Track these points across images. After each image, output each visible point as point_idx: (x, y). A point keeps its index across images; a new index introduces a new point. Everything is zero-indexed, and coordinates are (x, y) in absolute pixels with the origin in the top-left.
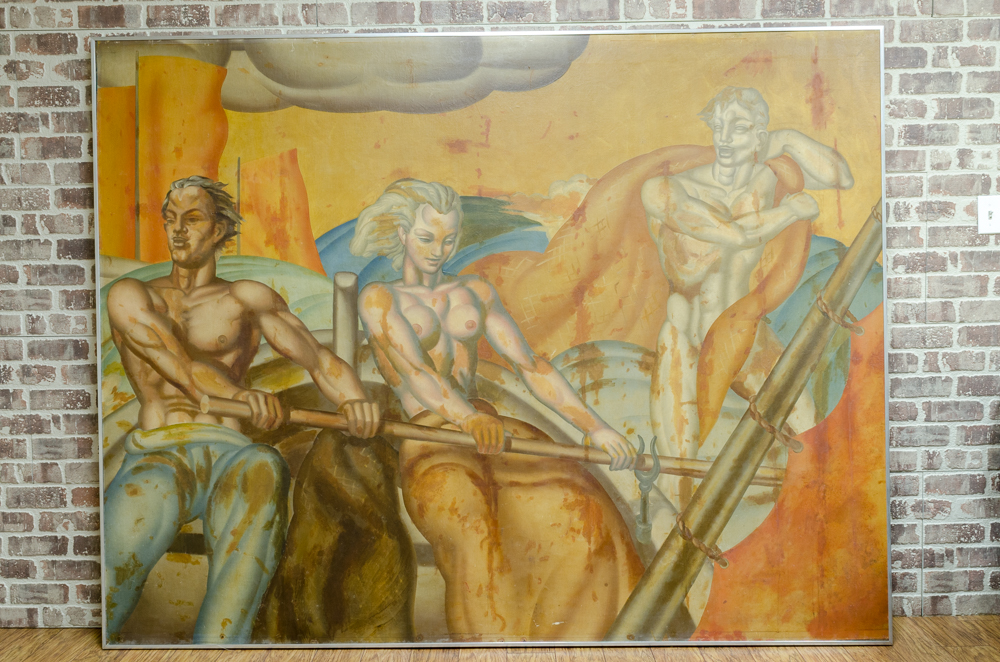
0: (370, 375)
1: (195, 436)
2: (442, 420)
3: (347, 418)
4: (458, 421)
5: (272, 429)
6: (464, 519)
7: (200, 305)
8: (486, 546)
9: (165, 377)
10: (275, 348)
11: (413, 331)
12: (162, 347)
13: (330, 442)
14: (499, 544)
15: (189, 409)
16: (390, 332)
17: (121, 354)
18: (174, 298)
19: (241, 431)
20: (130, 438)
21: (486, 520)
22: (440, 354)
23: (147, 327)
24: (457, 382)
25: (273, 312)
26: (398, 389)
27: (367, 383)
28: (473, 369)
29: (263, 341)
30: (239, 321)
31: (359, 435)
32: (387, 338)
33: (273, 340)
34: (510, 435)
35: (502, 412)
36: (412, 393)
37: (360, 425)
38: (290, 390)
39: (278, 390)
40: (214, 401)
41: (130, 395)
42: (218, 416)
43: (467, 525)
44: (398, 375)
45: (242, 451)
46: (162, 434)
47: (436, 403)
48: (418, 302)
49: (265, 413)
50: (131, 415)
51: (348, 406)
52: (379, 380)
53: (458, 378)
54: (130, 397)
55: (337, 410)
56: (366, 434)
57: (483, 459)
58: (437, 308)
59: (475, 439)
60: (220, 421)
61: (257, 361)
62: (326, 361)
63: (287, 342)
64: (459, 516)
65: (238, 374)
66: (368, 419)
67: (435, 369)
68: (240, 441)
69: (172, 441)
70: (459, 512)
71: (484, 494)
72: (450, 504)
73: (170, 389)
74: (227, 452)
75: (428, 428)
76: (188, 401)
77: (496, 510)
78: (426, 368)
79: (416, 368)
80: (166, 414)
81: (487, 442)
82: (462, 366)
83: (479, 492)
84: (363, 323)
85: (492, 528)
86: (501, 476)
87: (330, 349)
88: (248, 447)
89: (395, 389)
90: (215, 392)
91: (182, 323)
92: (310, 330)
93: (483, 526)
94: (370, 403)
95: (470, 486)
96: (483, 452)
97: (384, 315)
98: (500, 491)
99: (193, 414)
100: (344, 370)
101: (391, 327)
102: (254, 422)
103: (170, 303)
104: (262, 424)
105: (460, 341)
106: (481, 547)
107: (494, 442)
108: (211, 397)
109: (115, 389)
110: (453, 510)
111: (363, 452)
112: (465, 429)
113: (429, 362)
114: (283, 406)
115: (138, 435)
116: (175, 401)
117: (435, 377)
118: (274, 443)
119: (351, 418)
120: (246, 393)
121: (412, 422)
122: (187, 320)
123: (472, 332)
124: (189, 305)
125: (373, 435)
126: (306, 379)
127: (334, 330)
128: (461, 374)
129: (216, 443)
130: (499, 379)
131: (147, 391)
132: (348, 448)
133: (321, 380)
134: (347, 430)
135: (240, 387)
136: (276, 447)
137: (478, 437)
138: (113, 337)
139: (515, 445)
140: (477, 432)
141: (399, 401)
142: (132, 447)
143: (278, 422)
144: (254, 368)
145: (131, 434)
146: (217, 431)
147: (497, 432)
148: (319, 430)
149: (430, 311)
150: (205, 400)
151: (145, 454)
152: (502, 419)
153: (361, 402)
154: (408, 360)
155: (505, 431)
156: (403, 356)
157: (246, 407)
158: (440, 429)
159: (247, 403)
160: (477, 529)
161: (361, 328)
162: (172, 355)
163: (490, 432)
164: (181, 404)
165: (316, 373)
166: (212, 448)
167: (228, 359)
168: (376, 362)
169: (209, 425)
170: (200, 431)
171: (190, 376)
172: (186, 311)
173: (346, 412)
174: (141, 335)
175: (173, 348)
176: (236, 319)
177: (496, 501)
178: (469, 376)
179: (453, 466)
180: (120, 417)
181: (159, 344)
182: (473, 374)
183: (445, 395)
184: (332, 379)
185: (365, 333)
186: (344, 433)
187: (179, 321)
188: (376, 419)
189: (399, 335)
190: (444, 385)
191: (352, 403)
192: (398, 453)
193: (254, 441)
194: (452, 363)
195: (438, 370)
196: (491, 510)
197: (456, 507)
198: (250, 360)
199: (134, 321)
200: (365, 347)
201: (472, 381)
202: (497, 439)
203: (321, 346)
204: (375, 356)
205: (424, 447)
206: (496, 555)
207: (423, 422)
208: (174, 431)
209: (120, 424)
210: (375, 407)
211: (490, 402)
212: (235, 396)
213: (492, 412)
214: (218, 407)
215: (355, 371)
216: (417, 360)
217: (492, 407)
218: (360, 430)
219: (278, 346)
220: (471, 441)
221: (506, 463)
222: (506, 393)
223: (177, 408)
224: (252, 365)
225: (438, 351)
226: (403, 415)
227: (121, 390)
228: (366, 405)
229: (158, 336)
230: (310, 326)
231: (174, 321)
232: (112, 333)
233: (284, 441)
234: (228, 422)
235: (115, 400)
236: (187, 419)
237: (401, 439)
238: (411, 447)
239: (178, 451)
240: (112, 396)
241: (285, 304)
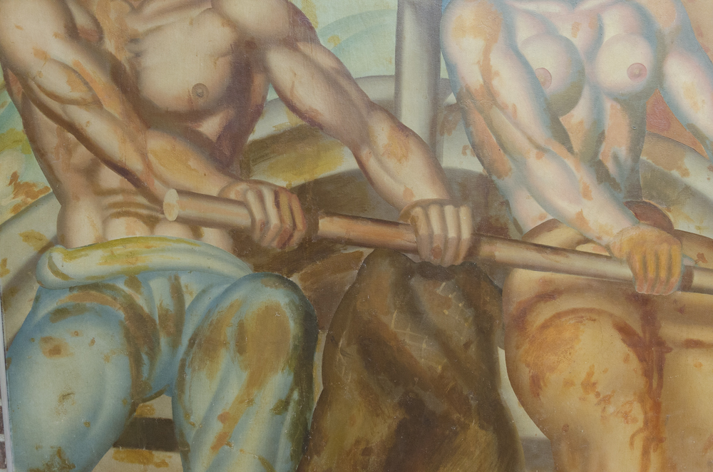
0: (458, 158)
1: (155, 259)
2: (579, 237)
3: (416, 232)
4: (606, 239)
5: (287, 250)
6: (606, 400)
7: (159, 28)
8: (639, 443)
9: (102, 157)
10: (293, 108)
11: (534, 81)
12: (95, 104)
13: (386, 272)
14: (661, 440)
15: (144, 212)
16: (495, 83)
17: (23, 116)
18: (113, 15)
19: (234, 252)
20: (45, 259)
21: (642, 401)
22: (581, 123)
23: (65, 67)
24: (607, 171)
25: (289, 43)
26: (507, 183)
27: (453, 171)
28: (635, 150)
29: (272, 95)
30: (229, 58)
31: (435, 261)
32: (490, 94)
33: (288, 94)
34: (691, 263)
35: (681, 225)
36: (529, 190)
37: (438, 243)
38: (318, 182)
39: (298, 181)
40: (186, 200)
41: (41, 187)
42: (194, 226)
43: (611, 409)
44: (506, 158)
45: (236, 285)
46: (98, 254)
47: (569, 208)
48: (546, 29)
49: (274, 220)
50: (44, 221)
51: (418, 211)
52: (473, 165)
53: (610, 165)
54: (41, 192)
55: (399, 216)
56: (448, 259)
57: (644, 303)
58: (580, 41)
59: (632, 269)
60: (197, 234)
61: (262, 130)
62: (382, 132)
63: (314, 98)
64: (598, 394)
65: (227, 153)
66: (452, 234)
67: (570, 150)
68: (233, 268)
69: (117, 266)
70: (599, 388)
71: (642, 359)
72: (583, 376)
73: (110, 179)
74: (211, 286)
75: (555, 250)
76: (141, 199)
77: (660, 385)
78: (556, 147)
79: (538, 147)
80: (105, 222)
81: (651, 275)
82: (617, 145)
83: (633, 357)
84: (447, 64)
85: (650, 414)
86: (672, 331)
87: (390, 110)
88: (245, 278)
89: (499, 183)
90: (189, 183)
91: (129, 61)
92: (354, 76)
93: (637, 412)
94: (457, 205)
95: (619, 347)
96: (644, 290)
97: (487, 52)
98: (668, 356)
99: (152, 222)
100: (413, 145)
101: (497, 74)
102: (256, 235)
103: (106, 25)
104: (270, 241)
105: (616, 99)
106: (632, 444)
107: (663, 274)
108: (183, 192)
109: (14, 177)
110: (589, 385)
111: (442, 288)
112: (616, 253)
113: (562, 136)
114: (306, 210)
115: (57, 255)
116: (119, 198)
117: (570, 162)
118: (291, 272)
119: (423, 231)
120: (242, 186)
121: (526, 240)
122: (138, 55)
123: (639, 84)
124: (138, 26)
125: (460, 261)
126: (345, 163)
127: (398, 77)
128: (616, 158)
129: (190, 270)
130: (679, 168)
131: (71, 181)
132: (417, 283)
133: (372, 165)
134: (415, 251)
135: (231, 176)
136: (295, 278)
137: (638, 265)
138: (8, 85)
139: (699, 279)
140: (637, 259)
141: (506, 204)
142: (50, 277)
143: (297, 237)
144: (255, 142)
145: (47, 254)
146: (192, 251)
147: (670, 258)
148: (367, 252)
149: (568, 45)
150: (171, 197)
151: (71, 289)
152: (680, 236)
153: (441, 204)
154: (524, 133)
155: (684, 256)
156: (517, 125)
157: (243, 211)
158: (574, 252)
159: (243, 204)
160: (626, 416)
161: (444, 74)
162: (111, 118)
163: (658, 258)
164: (130, 204)
165: (365, 153)
166: (184, 280)
167: (210, 127)
168: (470, 135)
169: (179, 241)
170: (163, 250)
171: (144, 156)
172: (134, 40)
173: (414, 220)
174: (56, 81)
175: (114, 105)
176: (224, 55)
177: (661, 370)
178: (629, 162)
179: (592, 315)
180: (26, 224)
181: (88, 97)
182: (636, 158)
183: (586, 194)
184: (391, 163)
185: (452, 84)
186: (410, 256)
187: (123, 57)
188: (466, 234)
189: (511, 89)
190: (584, 176)
191: (425, 205)
192: (501, 291)
193: (257, 268)
194: (601, 137)
195: (576, 150)
196: (651, 385)
197: (593, 380)
198: (249, 129)
199: (44, 56)
200: (451, 107)
201: (634, 170)
202: (670, 269)
203: (373, 106)
204: (467, 125)
205: (546, 282)
206: (654, 458)
207: (547, 239)
208: (119, 250)
209: (27, 237)
210: (464, 213)
211: (662, 207)
212: (223, 190)
213: (665, 225)
214: (195, 209)
215: (431, 150)
216: (540, 132)
217: (665, 216)
218: (437, 252)
219: (298, 105)
220: (626, 272)
221: (681, 310)
222: (690, 192)
223: (122, 211)
224: (252, 137)
225: (578, 117)
226: (512, 227)
227: (25, 178)
228: (449, 209)
229: (86, 83)
230: (356, 70)
231: (113, 58)
232: (6, 77)
233: (308, 269)
234: (212, 236)
235: (16, 196)
236: (140, 230)
237: (506, 268)
238: (524, 282)
239: (126, 283)
240: (11, 188)
241: (311, 28)
